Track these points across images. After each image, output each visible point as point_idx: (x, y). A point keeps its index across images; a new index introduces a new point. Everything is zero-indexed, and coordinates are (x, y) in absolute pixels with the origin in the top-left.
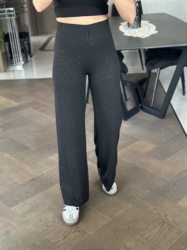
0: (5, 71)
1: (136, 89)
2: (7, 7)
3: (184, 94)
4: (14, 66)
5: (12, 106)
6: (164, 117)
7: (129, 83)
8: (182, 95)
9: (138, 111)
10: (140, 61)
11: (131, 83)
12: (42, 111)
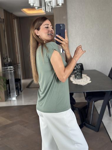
0: (6, 101)
1: (82, 113)
2: (9, 66)
4: (11, 98)
8: (109, 116)
9: (83, 127)
11: (79, 109)
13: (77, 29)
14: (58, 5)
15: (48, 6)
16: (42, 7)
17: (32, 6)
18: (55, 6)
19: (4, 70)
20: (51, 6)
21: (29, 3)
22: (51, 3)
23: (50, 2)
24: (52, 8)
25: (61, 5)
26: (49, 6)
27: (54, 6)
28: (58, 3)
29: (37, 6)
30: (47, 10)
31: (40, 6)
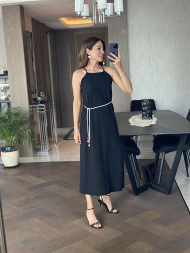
0: (34, 156)
3: (188, 176)
4: (41, 152)
5: (41, 183)
6: (169, 193)
8: (186, 176)
9: (148, 188)
11: (143, 167)
12: (66, 187)
13: (142, 49)
14: (115, 13)
16: (92, 17)
17: (79, 15)
18: (111, 15)
19: (31, 109)
20: (105, 16)
21: (75, 11)
22: (106, 10)
23: (104, 10)
24: (106, 18)
25: (119, 13)
26: (102, 15)
27: (109, 16)
28: (115, 12)
29: (85, 15)
30: (100, 22)
31: (90, 15)
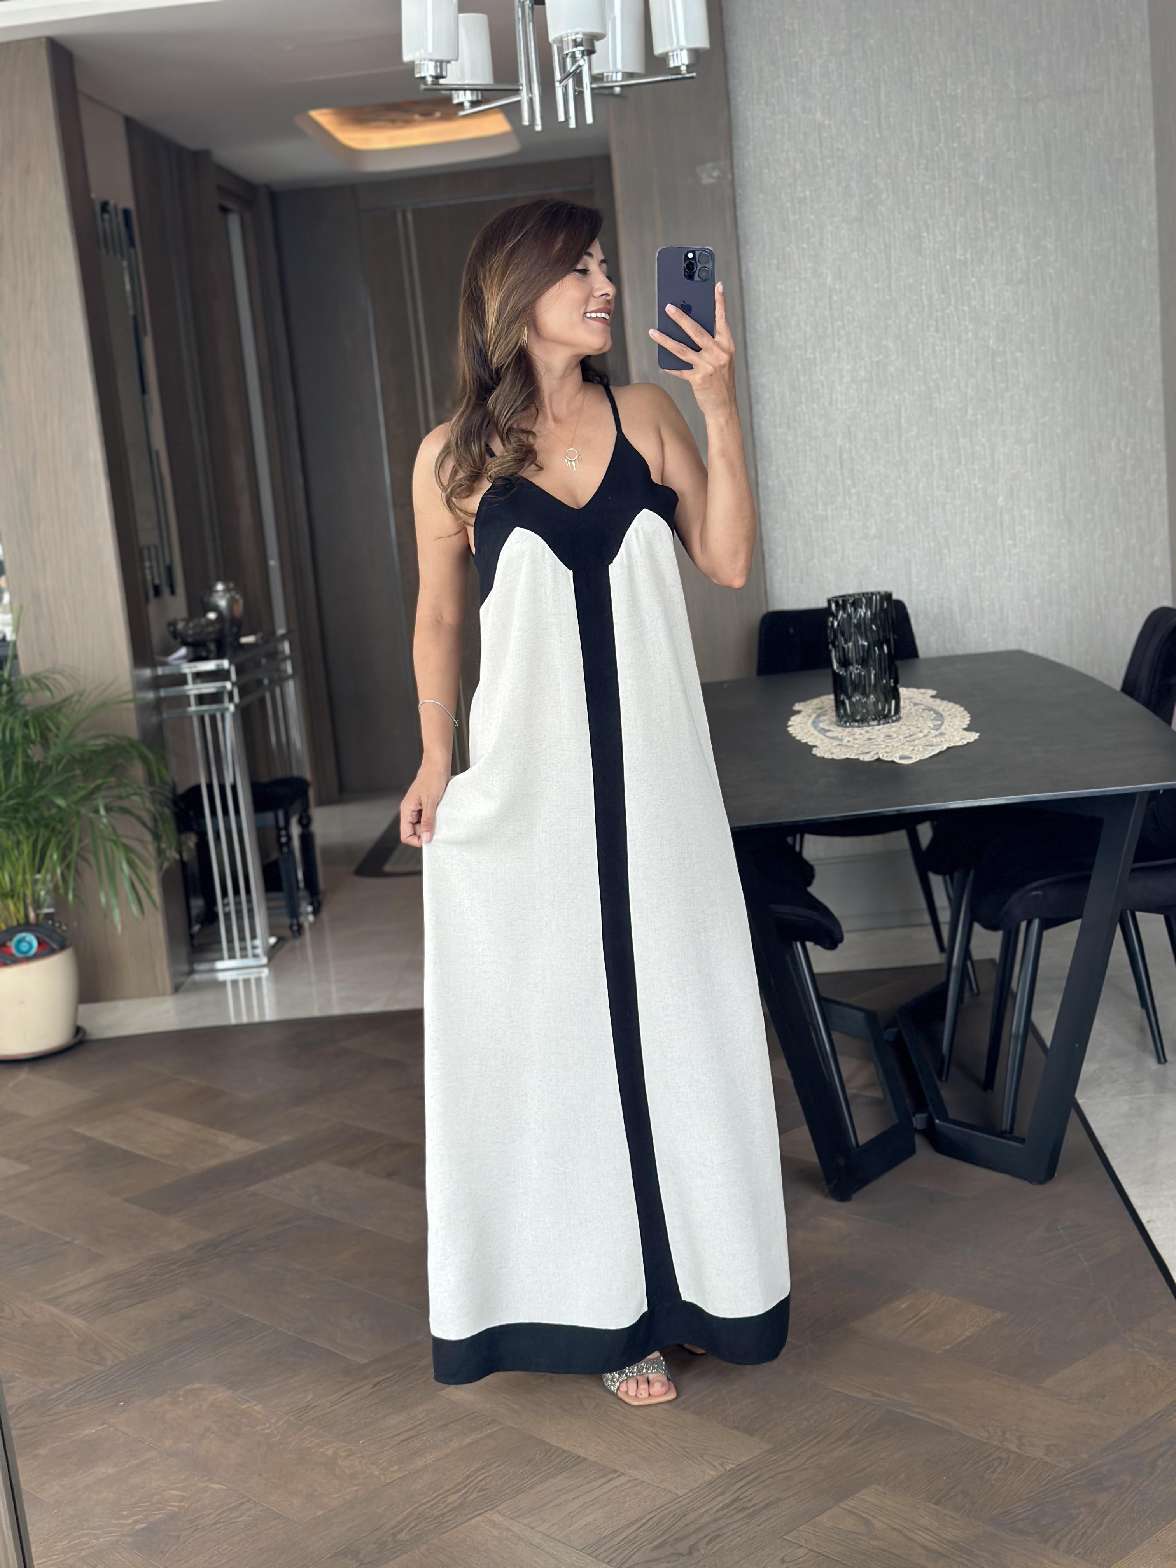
0: (177, 989)
1: (898, 1044)
2: (196, 656)
3: (1162, 1058)
5: (228, 1157)
6: (1048, 1177)
7: (860, 1016)
9: (912, 1152)
10: (923, 904)
11: (871, 1013)
14: (656, 64)
15: (570, 82)
16: (517, 92)
17: (429, 80)
18: (630, 75)
19: (150, 695)
20: (594, 79)
21: (407, 57)
22: (598, 45)
23: (588, 44)
24: (602, 93)
25: (681, 60)
26: (577, 75)
27: (618, 78)
28: (658, 50)
29: (469, 81)
30: (562, 118)
31: (497, 77)
